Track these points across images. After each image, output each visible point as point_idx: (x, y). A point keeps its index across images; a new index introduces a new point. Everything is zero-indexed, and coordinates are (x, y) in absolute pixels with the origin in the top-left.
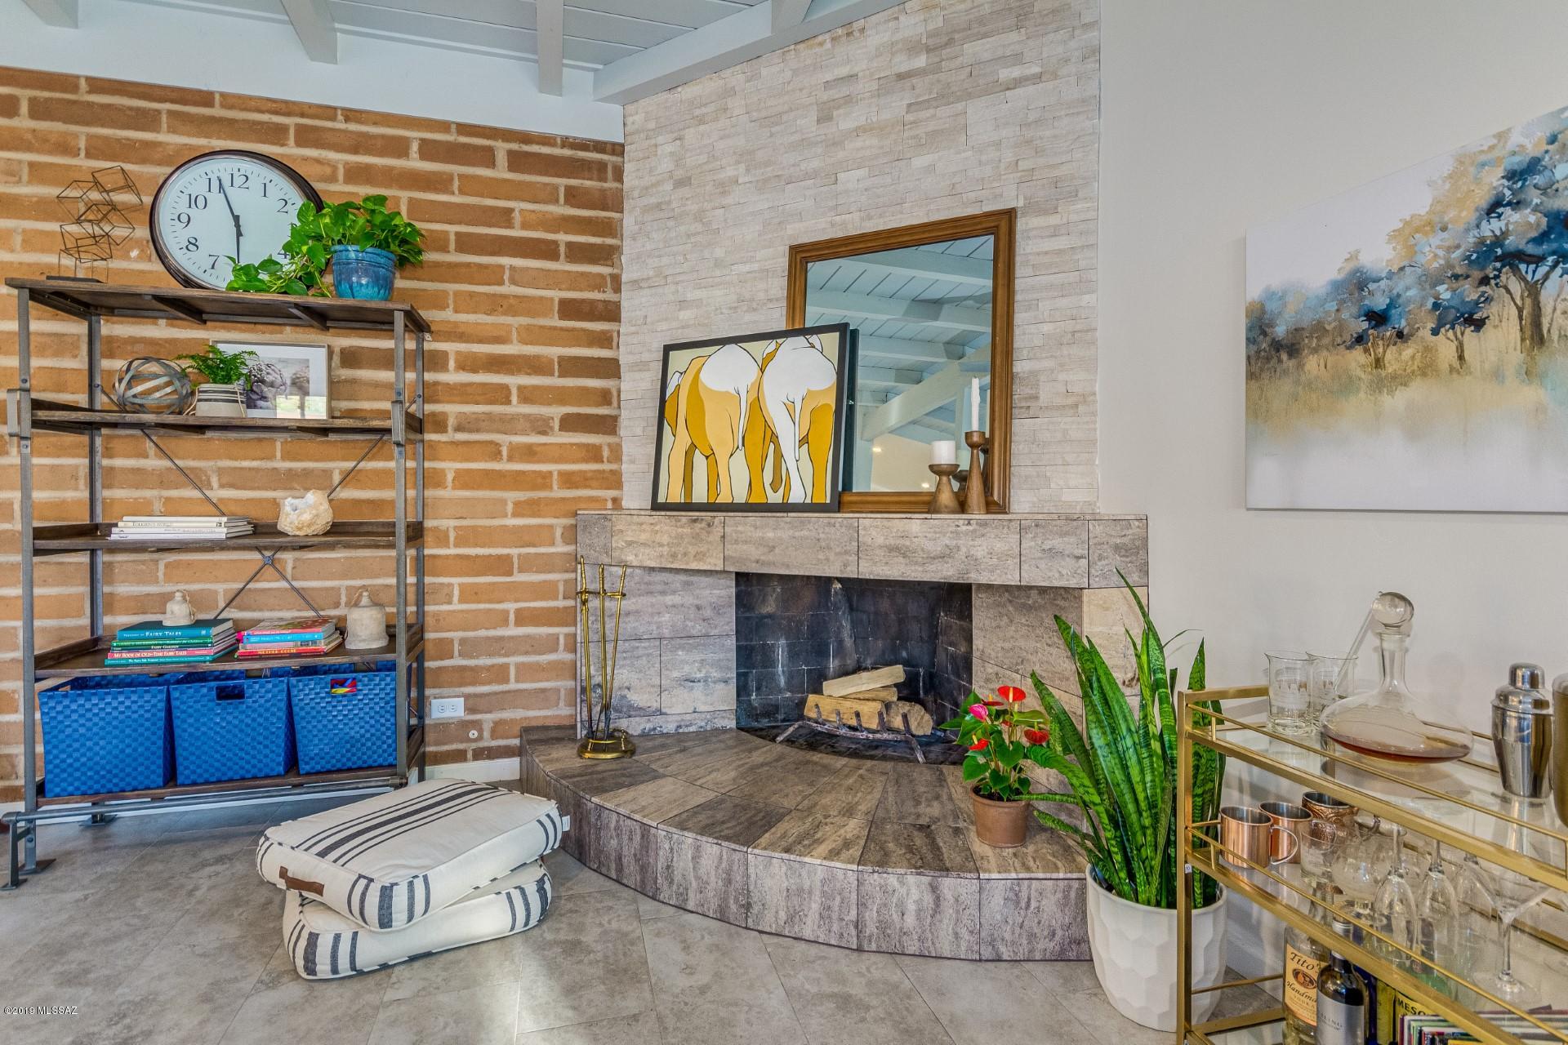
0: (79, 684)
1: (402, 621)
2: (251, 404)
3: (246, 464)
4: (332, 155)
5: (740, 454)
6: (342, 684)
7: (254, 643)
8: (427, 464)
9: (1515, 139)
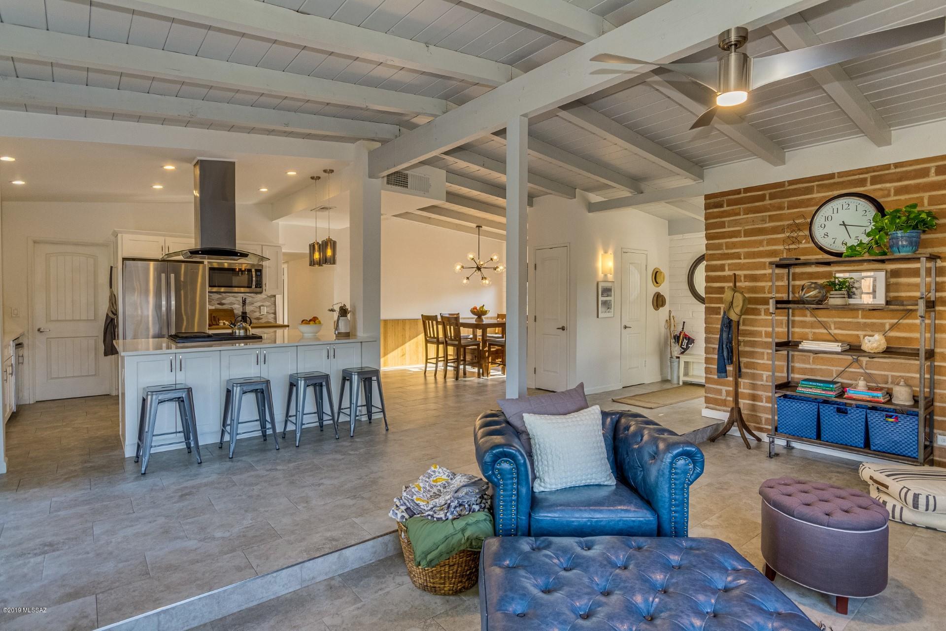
0: (785, 396)
1: (922, 395)
2: (850, 297)
3: (846, 320)
4: (888, 185)
6: (891, 417)
7: (850, 393)
8: (937, 322)
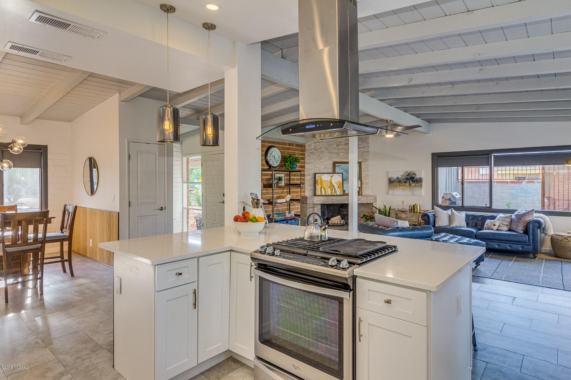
4: (280, 146)
5: (329, 188)
9: (408, 172)
